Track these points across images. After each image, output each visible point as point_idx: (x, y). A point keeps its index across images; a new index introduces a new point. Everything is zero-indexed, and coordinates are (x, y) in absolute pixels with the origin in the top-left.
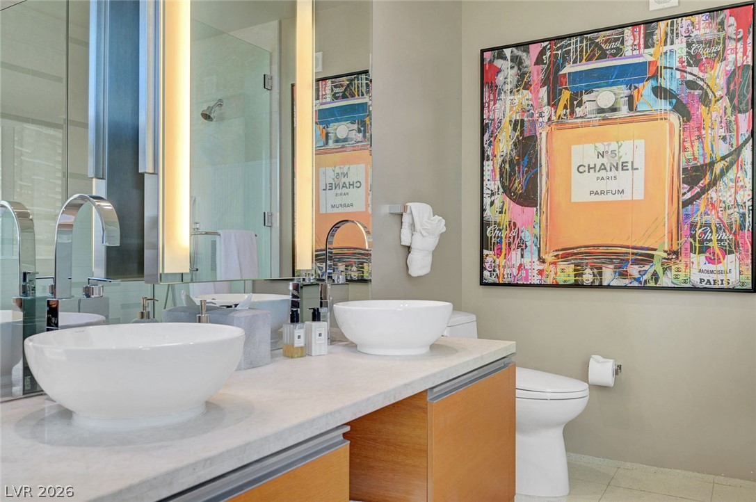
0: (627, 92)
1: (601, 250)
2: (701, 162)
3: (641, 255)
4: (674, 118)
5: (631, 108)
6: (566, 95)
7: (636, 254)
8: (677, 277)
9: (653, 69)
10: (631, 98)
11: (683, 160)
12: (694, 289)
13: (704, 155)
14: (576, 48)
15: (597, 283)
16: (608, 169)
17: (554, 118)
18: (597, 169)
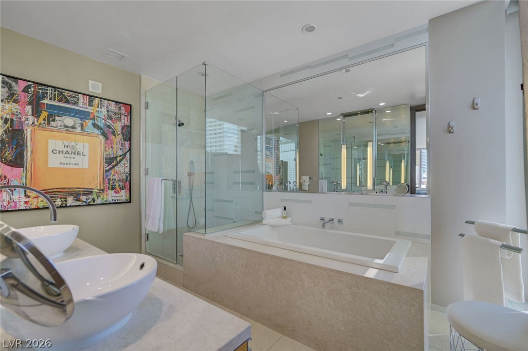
0: (80, 122)
1: (66, 190)
2: (112, 156)
3: (87, 191)
4: (102, 138)
5: (82, 129)
6: (44, 114)
7: (85, 191)
8: (103, 199)
9: (92, 116)
10: (82, 125)
11: (105, 154)
12: (110, 203)
13: (113, 154)
14: (52, 93)
15: (64, 205)
16: (70, 153)
17: (36, 123)
18: (64, 153)
